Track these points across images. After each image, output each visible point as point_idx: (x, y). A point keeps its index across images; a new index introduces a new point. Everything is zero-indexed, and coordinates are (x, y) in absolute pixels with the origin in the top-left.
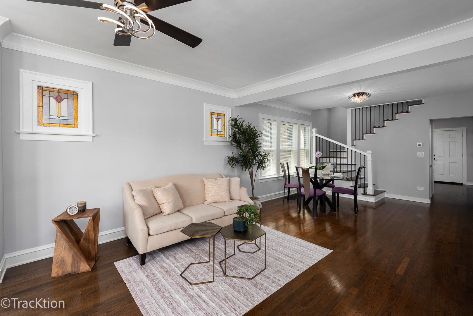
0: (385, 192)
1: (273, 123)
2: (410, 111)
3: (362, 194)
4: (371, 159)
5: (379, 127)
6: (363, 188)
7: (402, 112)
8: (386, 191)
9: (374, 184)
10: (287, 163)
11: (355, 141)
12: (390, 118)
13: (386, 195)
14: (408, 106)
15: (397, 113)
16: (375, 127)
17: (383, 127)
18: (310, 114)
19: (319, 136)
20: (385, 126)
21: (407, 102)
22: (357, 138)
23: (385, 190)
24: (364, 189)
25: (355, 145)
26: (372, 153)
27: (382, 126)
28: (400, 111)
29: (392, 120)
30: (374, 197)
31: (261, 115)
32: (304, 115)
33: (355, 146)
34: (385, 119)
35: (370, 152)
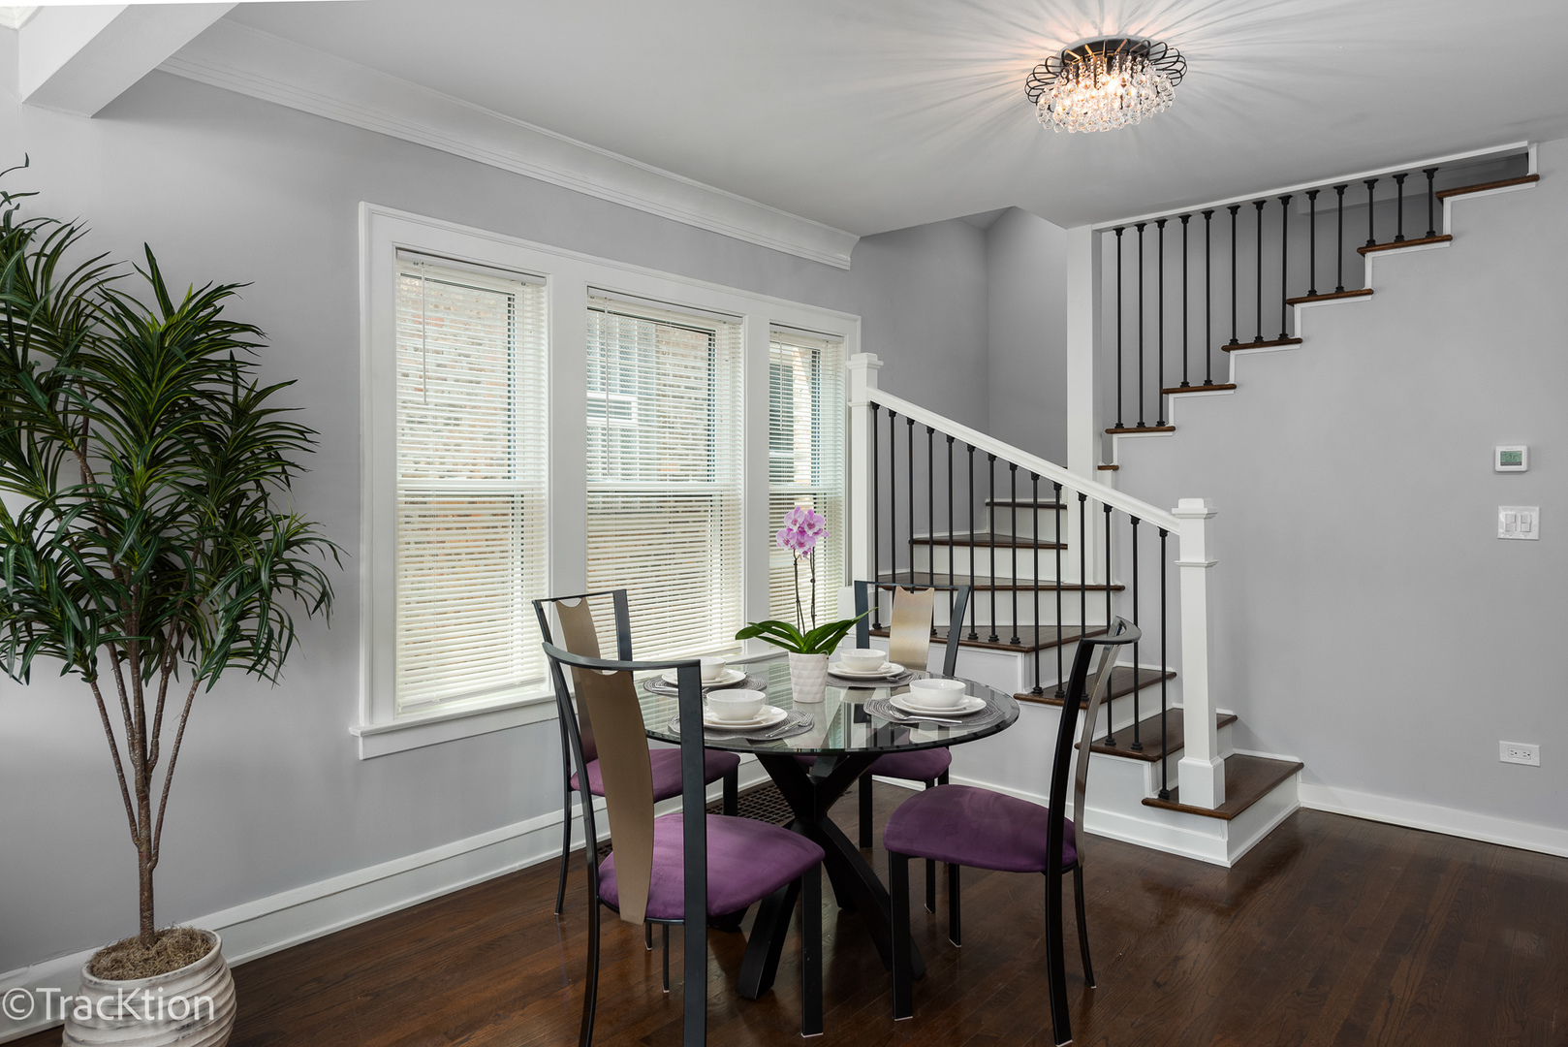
0: (1300, 774)
1: (524, 295)
2: (1447, 231)
3: (1146, 802)
4: (1202, 560)
5: (1259, 342)
6: (1152, 760)
7: (1400, 241)
8: (1301, 766)
9: (1224, 722)
10: (620, 599)
11: (1115, 437)
12: (1326, 283)
13: (1305, 794)
14: (1435, 201)
15: (1372, 245)
16: (1234, 345)
17: (1284, 339)
18: (843, 259)
19: (888, 401)
20: (1298, 335)
21: (1430, 172)
22: (1130, 421)
23: (1296, 759)
24: (1160, 763)
25: (1115, 463)
26: (1209, 516)
27: (1276, 338)
28: (1385, 231)
29: (1340, 292)
30: (1225, 822)
31: (371, 213)
32: (798, 262)
33: (1115, 468)
34: (1298, 286)
35: (1198, 505)
